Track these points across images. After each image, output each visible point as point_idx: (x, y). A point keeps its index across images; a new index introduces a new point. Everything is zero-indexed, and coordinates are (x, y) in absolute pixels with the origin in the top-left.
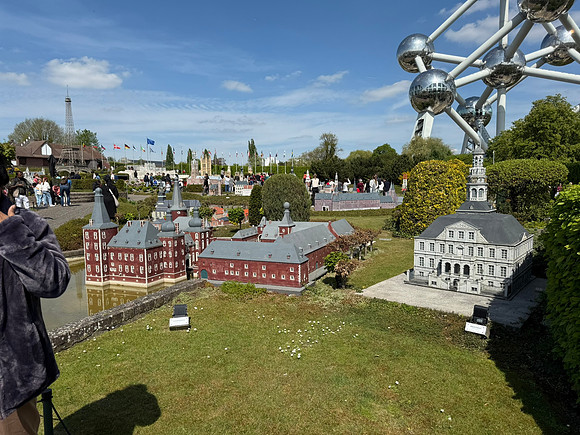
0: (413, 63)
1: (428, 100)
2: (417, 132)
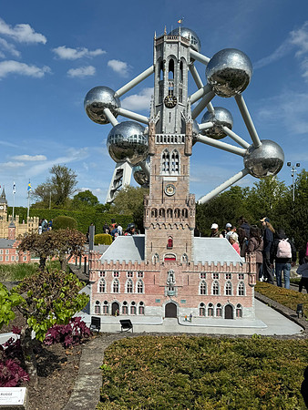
1: (126, 150)
2: (116, 182)
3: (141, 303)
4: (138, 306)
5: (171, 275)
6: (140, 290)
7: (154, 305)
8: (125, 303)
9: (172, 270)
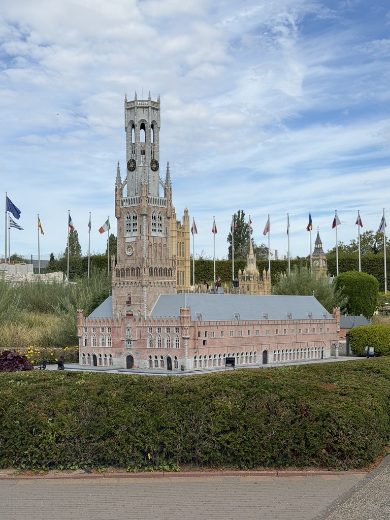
3: (111, 356)
4: (108, 357)
5: (129, 329)
6: (109, 343)
7: (118, 357)
8: (101, 356)
9: (129, 325)
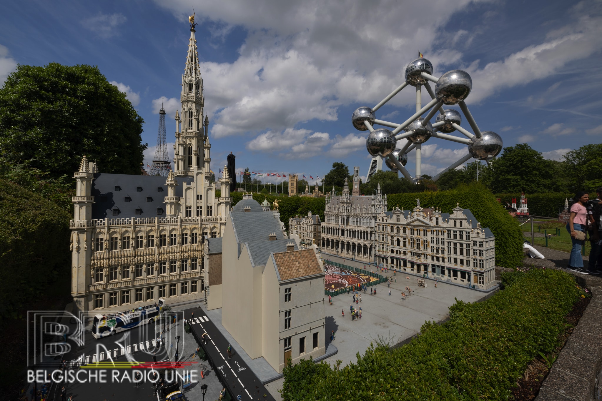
0: (363, 124)
1: (379, 148)
2: (372, 168)
